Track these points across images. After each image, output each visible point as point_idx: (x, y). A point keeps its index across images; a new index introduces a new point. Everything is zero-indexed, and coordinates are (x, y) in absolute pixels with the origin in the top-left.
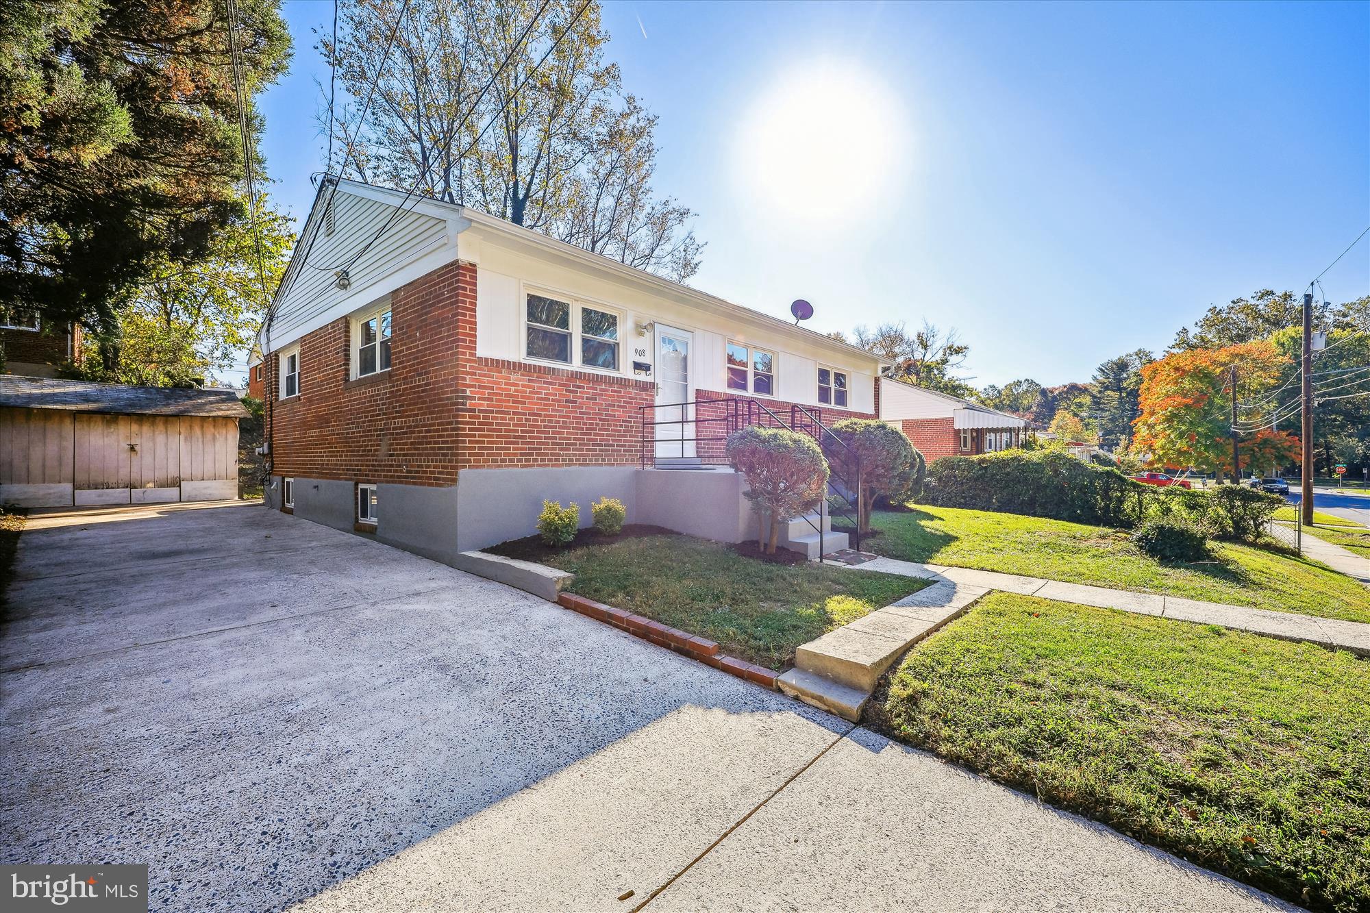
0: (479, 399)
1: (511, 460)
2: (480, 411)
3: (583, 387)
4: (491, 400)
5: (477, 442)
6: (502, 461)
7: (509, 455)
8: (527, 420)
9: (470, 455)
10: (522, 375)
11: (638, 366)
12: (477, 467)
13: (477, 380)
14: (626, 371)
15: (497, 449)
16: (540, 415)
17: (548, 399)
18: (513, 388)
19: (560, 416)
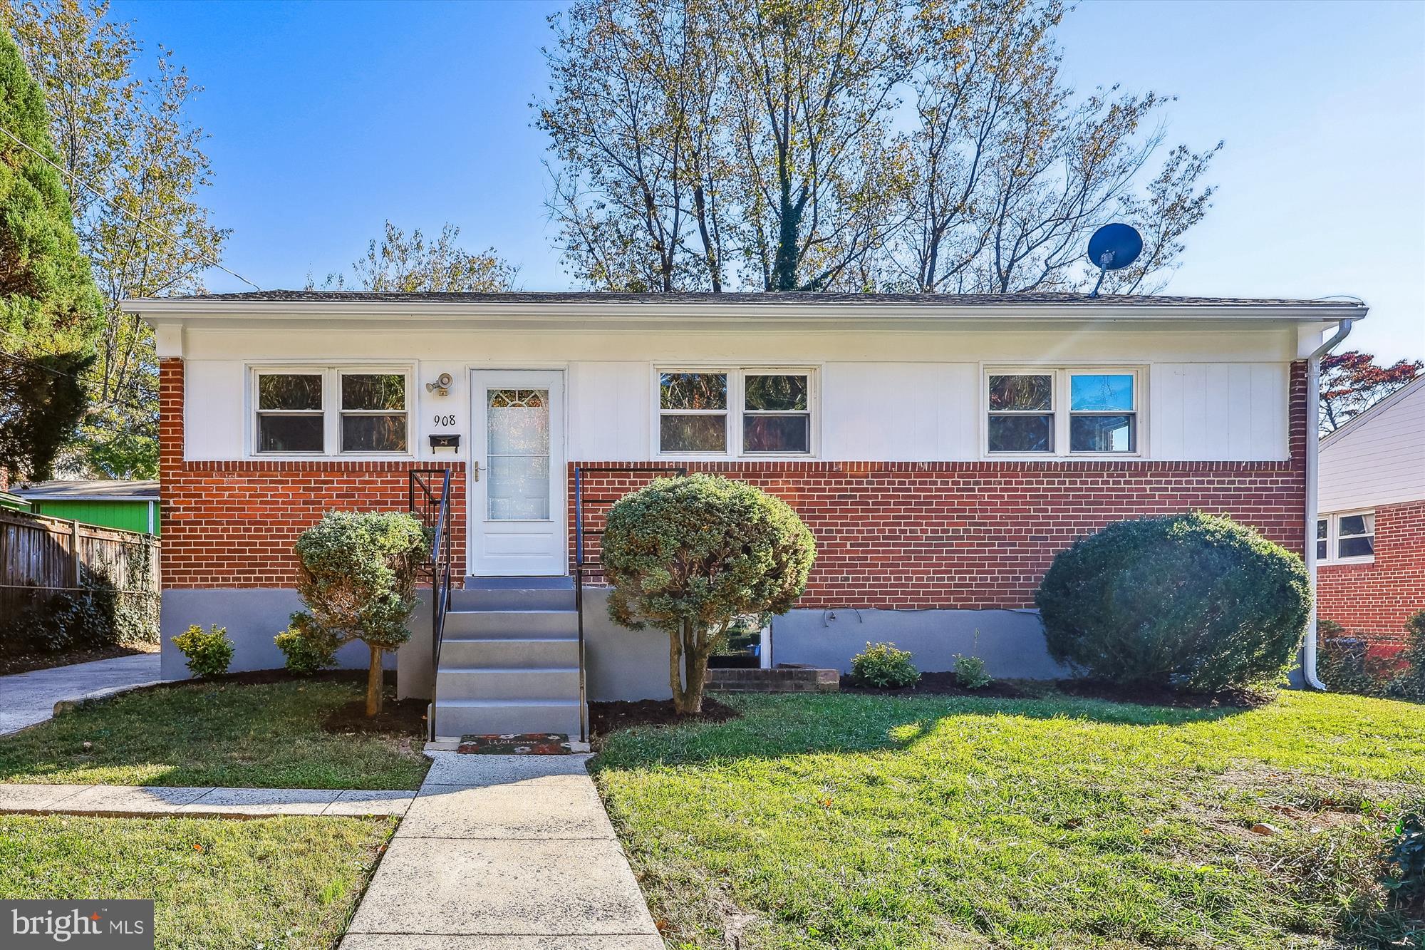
0: (185, 509)
1: (224, 579)
2: (185, 523)
3: (332, 482)
4: (199, 509)
5: (183, 558)
6: (214, 580)
7: (222, 572)
8: (246, 530)
9: (174, 572)
10: (240, 476)
11: (436, 441)
12: (183, 586)
13: (181, 489)
14: (418, 451)
15: (207, 565)
16: (265, 523)
17: (277, 502)
18: (227, 493)
19: (294, 523)
